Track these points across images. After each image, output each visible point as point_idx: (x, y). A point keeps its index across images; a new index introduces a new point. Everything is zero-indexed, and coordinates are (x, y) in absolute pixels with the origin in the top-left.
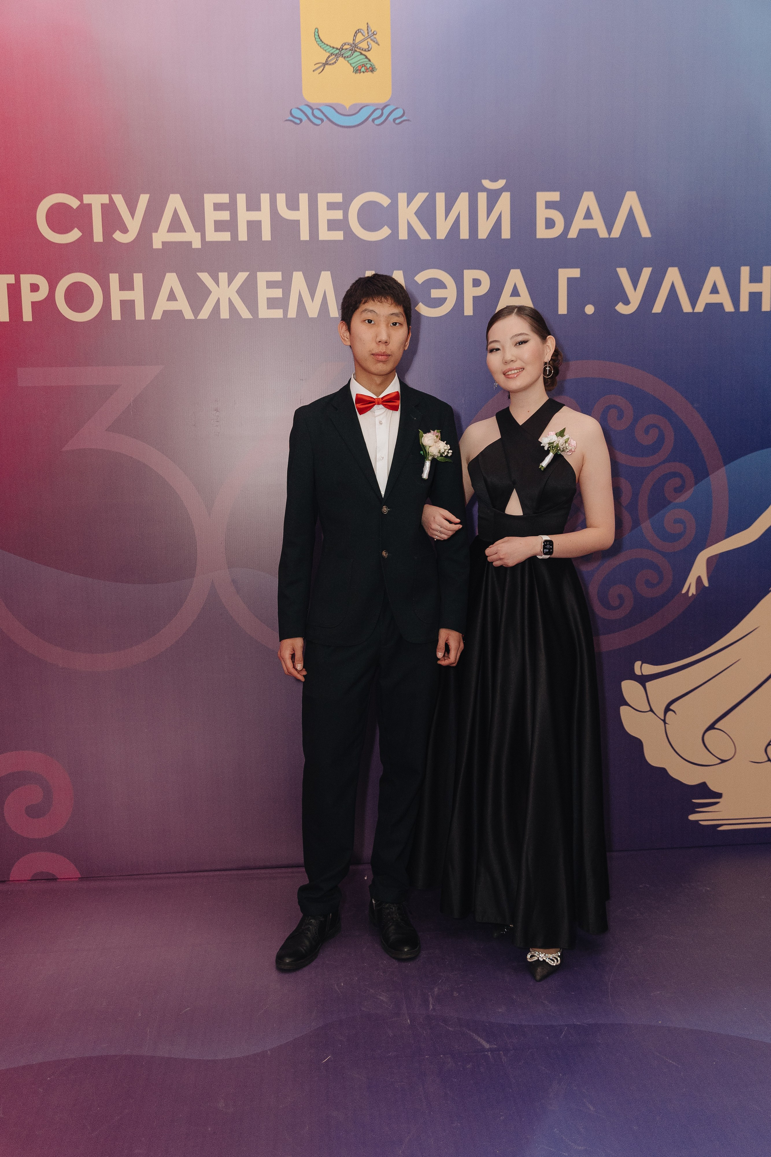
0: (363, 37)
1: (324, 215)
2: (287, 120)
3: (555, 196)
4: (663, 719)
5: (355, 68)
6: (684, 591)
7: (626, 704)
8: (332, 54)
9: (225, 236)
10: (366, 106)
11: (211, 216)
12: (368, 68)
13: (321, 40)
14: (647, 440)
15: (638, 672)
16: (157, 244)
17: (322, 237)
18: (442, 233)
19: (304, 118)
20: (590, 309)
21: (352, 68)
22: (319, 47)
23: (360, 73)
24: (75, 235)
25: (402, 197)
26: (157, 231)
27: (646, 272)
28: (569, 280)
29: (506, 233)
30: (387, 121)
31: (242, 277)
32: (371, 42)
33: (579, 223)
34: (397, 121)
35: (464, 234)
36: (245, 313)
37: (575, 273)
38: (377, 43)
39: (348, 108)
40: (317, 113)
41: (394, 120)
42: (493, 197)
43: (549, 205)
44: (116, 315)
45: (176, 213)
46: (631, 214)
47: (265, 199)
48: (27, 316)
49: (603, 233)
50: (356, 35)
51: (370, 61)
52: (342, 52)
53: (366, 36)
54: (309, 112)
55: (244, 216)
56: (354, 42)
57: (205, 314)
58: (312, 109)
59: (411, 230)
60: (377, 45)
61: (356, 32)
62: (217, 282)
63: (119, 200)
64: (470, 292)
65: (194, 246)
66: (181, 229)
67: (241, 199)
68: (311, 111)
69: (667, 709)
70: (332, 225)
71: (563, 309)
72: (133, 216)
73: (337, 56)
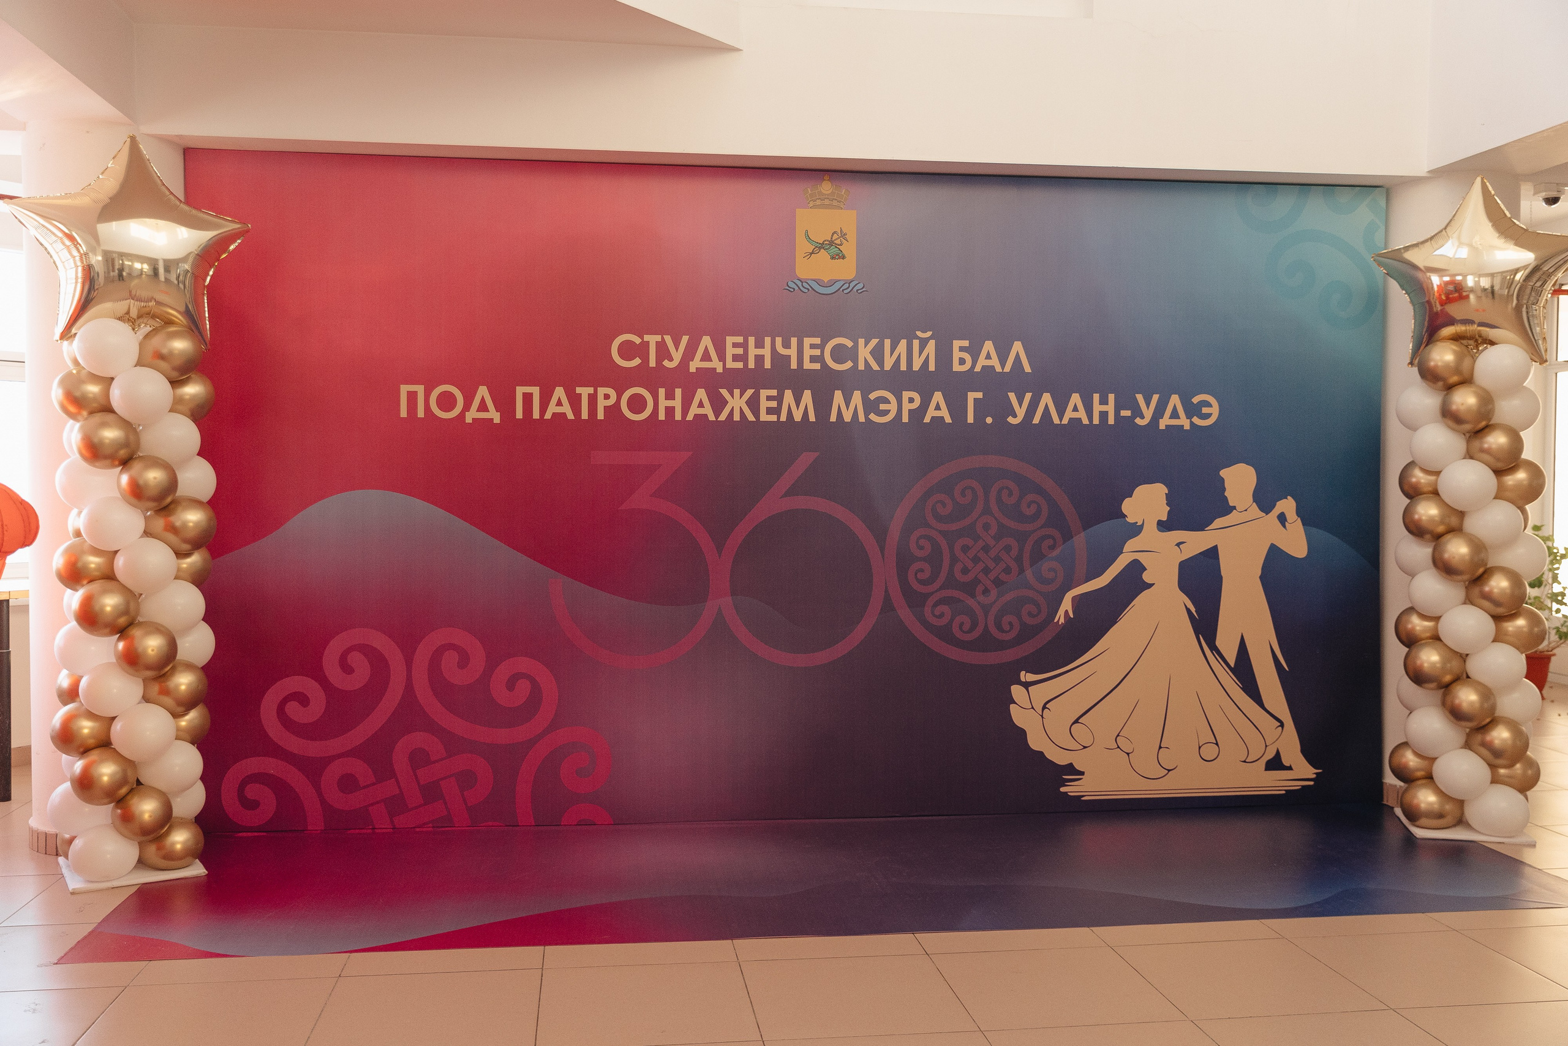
1: (808, 352)
2: (784, 290)
3: (966, 343)
4: (1041, 715)
6: (1055, 621)
7: (1014, 702)
8: (816, 246)
9: (740, 365)
10: (837, 281)
11: (730, 351)
13: (809, 238)
14: (1029, 511)
15: (1023, 680)
16: (692, 369)
17: (805, 367)
18: (888, 366)
19: (796, 288)
20: (989, 420)
21: (830, 257)
22: (808, 243)
23: (835, 259)
24: (637, 361)
25: (861, 341)
26: (692, 361)
27: (1028, 396)
28: (975, 400)
29: (932, 367)
30: (852, 291)
31: (749, 392)
32: (843, 240)
33: (982, 362)
34: (859, 291)
35: (903, 367)
36: (751, 417)
37: (980, 395)
38: (847, 240)
39: (826, 282)
40: (804, 284)
41: (857, 290)
42: (923, 343)
43: (962, 349)
44: (662, 416)
45: (706, 349)
46: (1017, 355)
47: (768, 340)
48: (601, 416)
49: (998, 369)
50: (833, 235)
51: (842, 252)
52: (823, 246)
53: (839, 236)
54: (799, 284)
55: (753, 352)
56: (831, 240)
57: (723, 417)
58: (802, 283)
59: (866, 363)
61: (833, 233)
62: (732, 395)
63: (668, 339)
64: (907, 407)
65: (718, 371)
66: (710, 360)
67: (752, 340)
69: (1044, 707)
70: (813, 359)
71: (970, 419)
72: (677, 350)
73: (820, 248)
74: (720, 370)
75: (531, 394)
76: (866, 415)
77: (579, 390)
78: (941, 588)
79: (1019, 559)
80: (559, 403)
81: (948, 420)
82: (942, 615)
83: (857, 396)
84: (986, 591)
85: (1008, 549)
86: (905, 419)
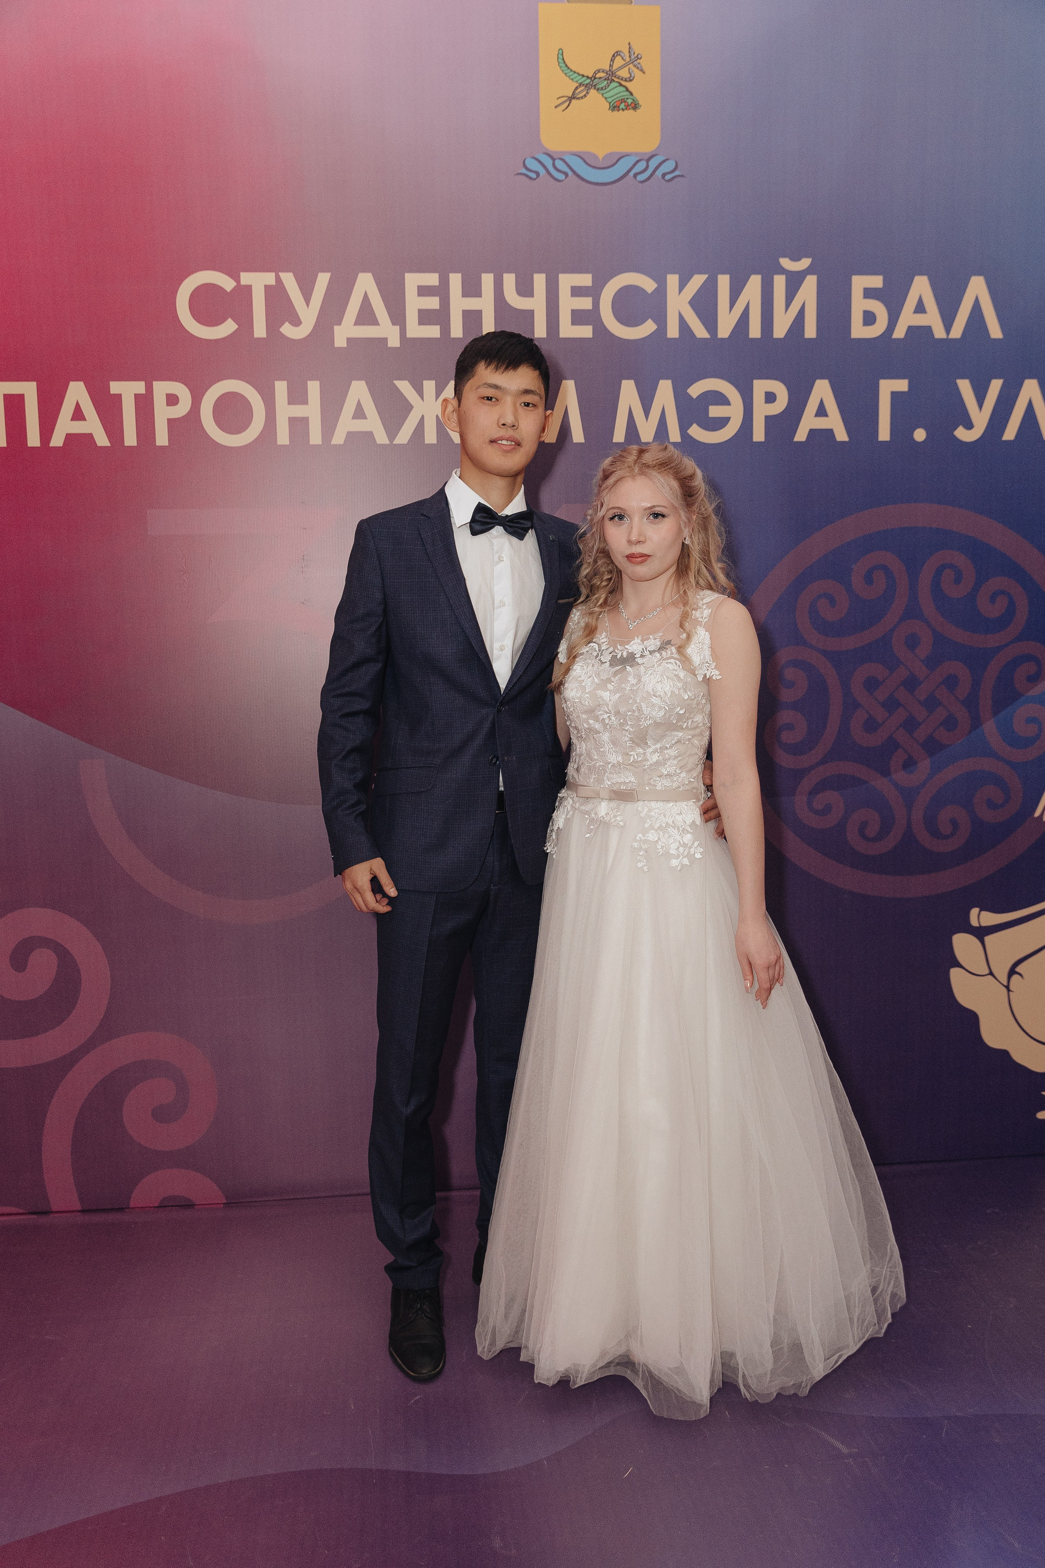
0: (624, 62)
1: (567, 304)
2: (518, 174)
3: (876, 281)
4: (1006, 984)
5: (611, 104)
6: (1036, 813)
7: (959, 965)
8: (581, 83)
9: (433, 331)
10: (627, 155)
11: (414, 303)
12: (629, 104)
13: (566, 66)
14: (993, 610)
15: (974, 922)
16: (340, 341)
17: (563, 334)
18: (725, 329)
19: (542, 172)
20: (920, 435)
21: (608, 104)
22: (564, 75)
23: (618, 111)
24: (228, 327)
25: (673, 280)
26: (340, 324)
27: (996, 385)
28: (894, 395)
29: (810, 331)
30: (653, 177)
32: (635, 69)
33: (908, 319)
34: (668, 177)
35: (755, 331)
37: (902, 385)
38: (642, 70)
39: (601, 158)
40: (560, 164)
41: (664, 175)
42: (794, 282)
43: (869, 293)
44: (283, 437)
45: (366, 300)
46: (977, 307)
47: (487, 280)
48: (162, 438)
49: (939, 333)
50: (614, 59)
51: (631, 94)
52: (594, 81)
53: (627, 61)
54: (548, 162)
55: (459, 304)
56: (611, 68)
58: (554, 160)
59: (683, 325)
60: (641, 73)
61: (614, 55)
62: (420, 392)
63: (289, 280)
64: (761, 410)
65: (391, 344)
66: (374, 322)
67: (455, 280)
68: (551, 162)
69: (1012, 972)
70: (578, 317)
71: (884, 434)
72: (307, 302)
73: (588, 87)
74: (394, 342)
75: (20, 398)
76: (683, 429)
77: (116, 387)
78: (823, 762)
79: (971, 702)
80: (78, 415)
81: (841, 435)
82: (827, 810)
83: (665, 391)
84: (909, 764)
85: (951, 682)
86: (759, 435)
